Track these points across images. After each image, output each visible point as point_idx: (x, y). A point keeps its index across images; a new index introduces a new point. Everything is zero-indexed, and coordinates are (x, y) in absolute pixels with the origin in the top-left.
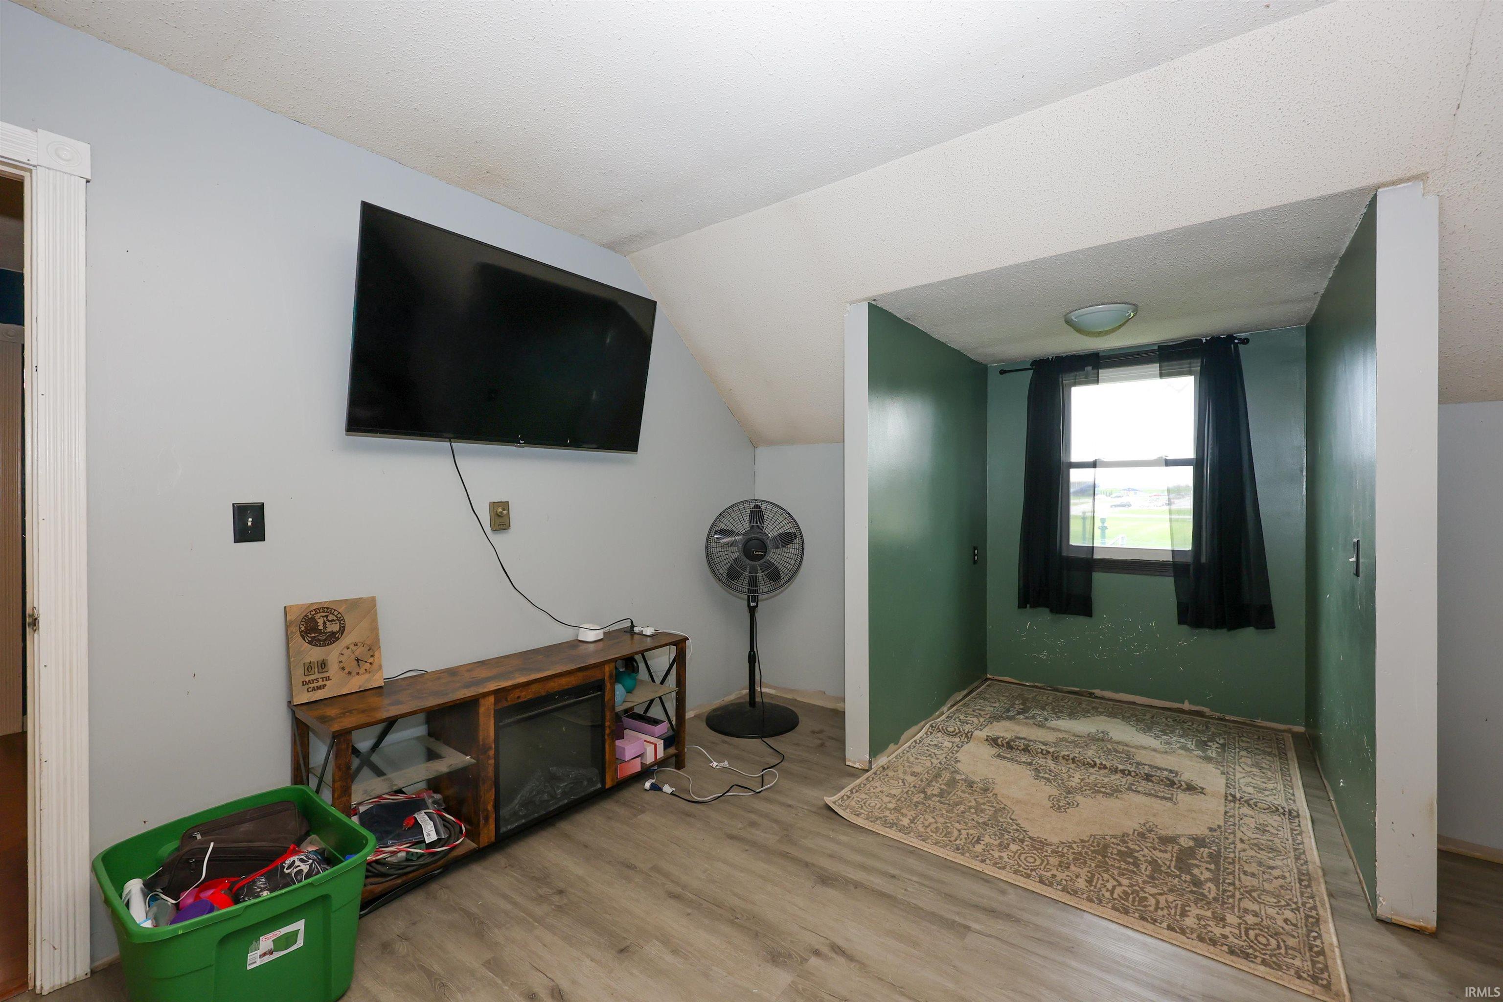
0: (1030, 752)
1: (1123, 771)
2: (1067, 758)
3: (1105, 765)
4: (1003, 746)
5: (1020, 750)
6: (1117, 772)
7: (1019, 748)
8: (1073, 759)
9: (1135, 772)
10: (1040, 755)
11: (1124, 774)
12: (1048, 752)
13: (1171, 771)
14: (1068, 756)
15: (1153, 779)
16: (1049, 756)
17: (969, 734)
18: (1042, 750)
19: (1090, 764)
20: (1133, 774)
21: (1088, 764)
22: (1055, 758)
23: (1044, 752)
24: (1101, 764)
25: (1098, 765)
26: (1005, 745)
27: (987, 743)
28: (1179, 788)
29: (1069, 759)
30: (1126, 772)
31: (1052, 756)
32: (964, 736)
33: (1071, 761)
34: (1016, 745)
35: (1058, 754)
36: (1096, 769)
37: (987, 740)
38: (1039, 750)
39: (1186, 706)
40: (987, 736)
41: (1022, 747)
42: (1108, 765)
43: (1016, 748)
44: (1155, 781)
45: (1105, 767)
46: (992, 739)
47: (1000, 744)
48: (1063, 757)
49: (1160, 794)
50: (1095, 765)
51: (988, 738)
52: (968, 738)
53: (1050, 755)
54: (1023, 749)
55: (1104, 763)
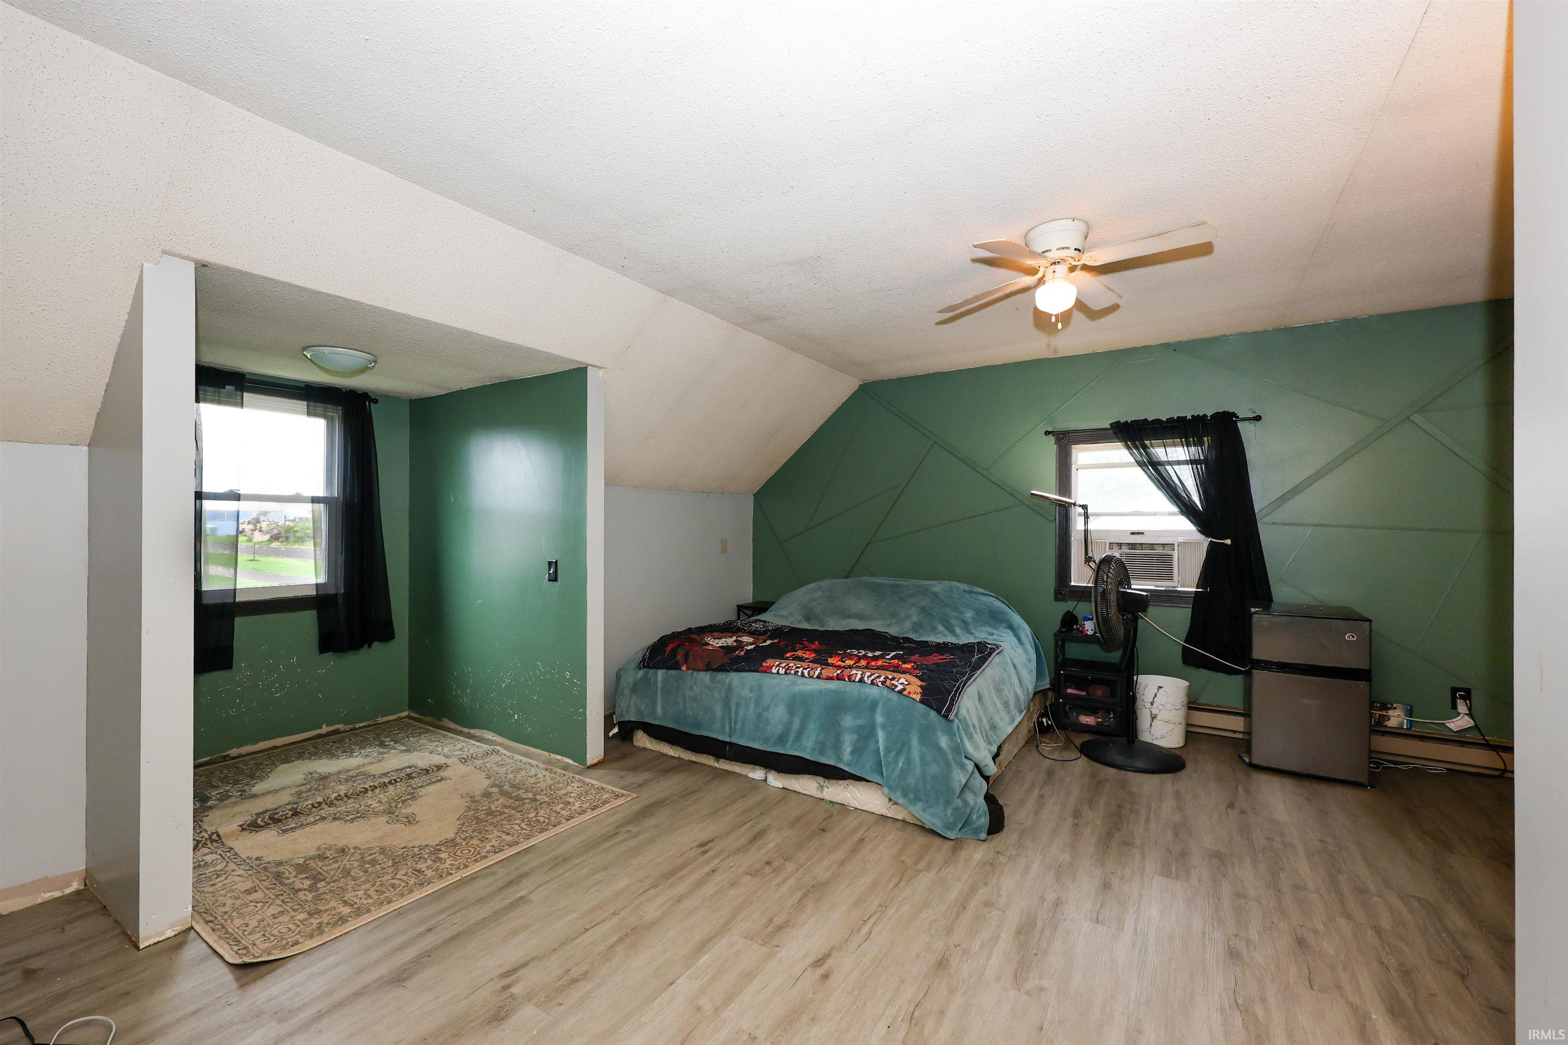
0: (302, 814)
1: (390, 782)
2: (340, 798)
3: (374, 786)
4: (269, 824)
5: (290, 818)
6: (387, 786)
7: (287, 816)
8: (346, 796)
9: (399, 778)
10: (314, 810)
11: (392, 784)
12: (320, 803)
13: (409, 767)
14: (339, 796)
15: (414, 775)
16: (324, 806)
17: (214, 837)
18: (312, 805)
19: (363, 791)
20: (398, 780)
21: (361, 792)
22: (331, 804)
23: (316, 805)
24: (370, 786)
25: (369, 789)
26: (270, 822)
27: (245, 833)
28: (433, 771)
29: (343, 798)
30: (393, 782)
31: (326, 804)
32: (209, 842)
33: (345, 799)
34: (282, 816)
35: (330, 799)
36: (370, 792)
37: (243, 830)
38: (310, 806)
39: (325, 729)
40: (241, 826)
41: (291, 813)
42: (376, 784)
43: (284, 817)
44: (416, 776)
45: (376, 787)
46: (249, 825)
47: (262, 824)
48: (336, 799)
49: (434, 780)
50: (367, 790)
51: (244, 827)
52: (216, 841)
53: (323, 804)
54: (293, 815)
55: (372, 784)
